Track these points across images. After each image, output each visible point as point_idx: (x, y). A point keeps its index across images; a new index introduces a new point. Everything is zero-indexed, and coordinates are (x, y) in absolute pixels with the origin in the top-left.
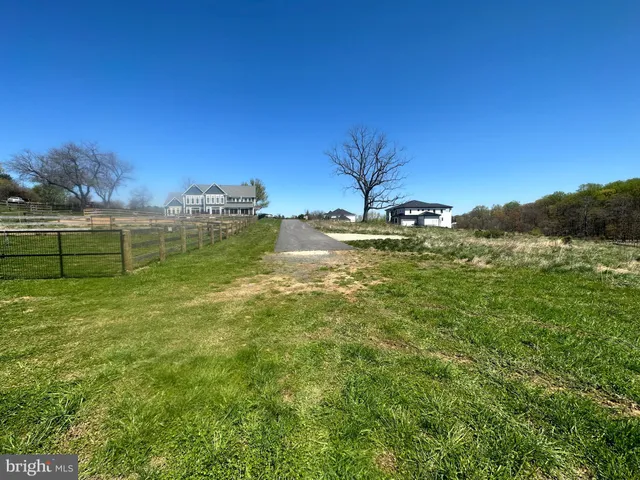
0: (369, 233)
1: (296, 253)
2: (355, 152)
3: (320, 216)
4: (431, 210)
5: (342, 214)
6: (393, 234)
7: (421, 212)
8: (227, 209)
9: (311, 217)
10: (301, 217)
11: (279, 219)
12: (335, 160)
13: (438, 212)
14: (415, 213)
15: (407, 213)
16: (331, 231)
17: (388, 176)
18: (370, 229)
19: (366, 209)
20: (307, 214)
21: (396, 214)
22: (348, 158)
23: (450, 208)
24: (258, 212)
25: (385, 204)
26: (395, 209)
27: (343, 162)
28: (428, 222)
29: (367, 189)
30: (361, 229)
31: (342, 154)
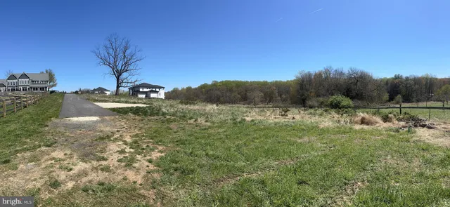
0: (123, 102)
1: (75, 119)
2: (111, 51)
3: (88, 92)
4: (154, 88)
5: (101, 90)
6: (138, 103)
7: (148, 90)
8: (31, 88)
9: (83, 92)
10: (76, 92)
11: (63, 93)
12: (98, 56)
13: (157, 90)
14: (145, 90)
15: (141, 90)
16: (97, 101)
17: (131, 67)
18: (122, 99)
19: (118, 87)
20: (80, 91)
21: (135, 91)
22: (106, 55)
23: (164, 88)
24: (50, 90)
25: (129, 85)
26: (134, 88)
27: (103, 57)
28: (153, 95)
29: (118, 74)
30: (117, 100)
31: (103, 53)
